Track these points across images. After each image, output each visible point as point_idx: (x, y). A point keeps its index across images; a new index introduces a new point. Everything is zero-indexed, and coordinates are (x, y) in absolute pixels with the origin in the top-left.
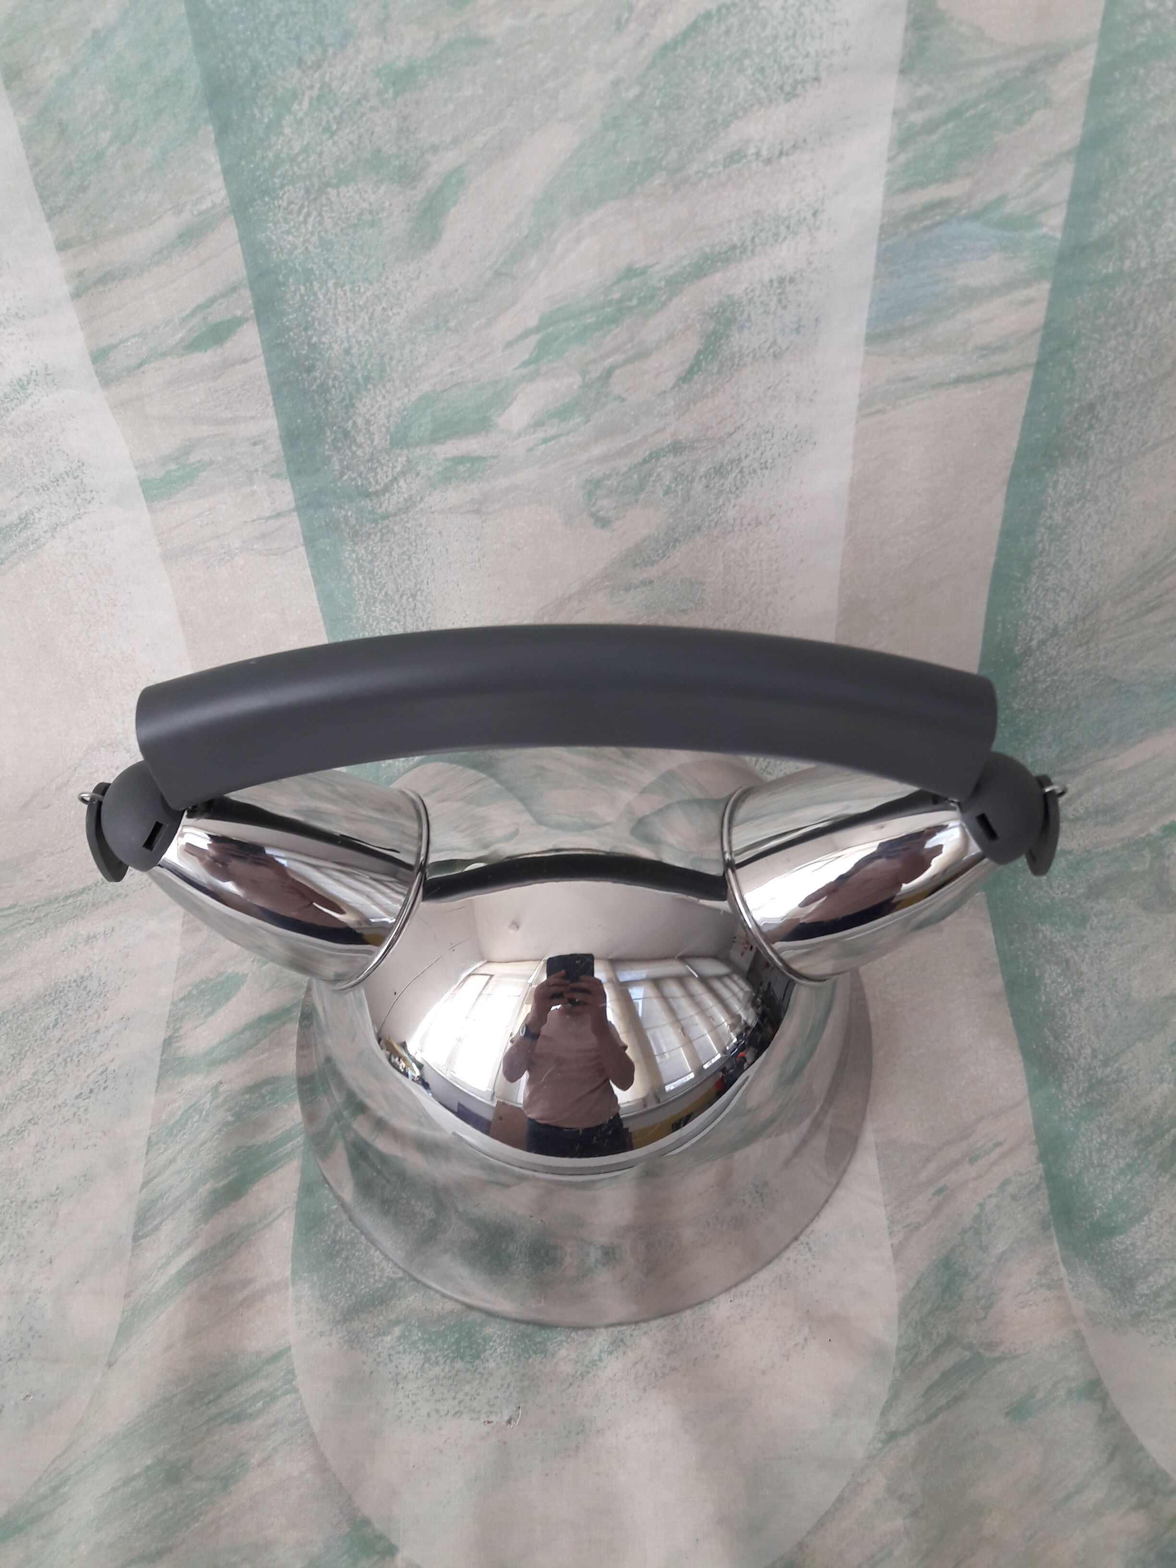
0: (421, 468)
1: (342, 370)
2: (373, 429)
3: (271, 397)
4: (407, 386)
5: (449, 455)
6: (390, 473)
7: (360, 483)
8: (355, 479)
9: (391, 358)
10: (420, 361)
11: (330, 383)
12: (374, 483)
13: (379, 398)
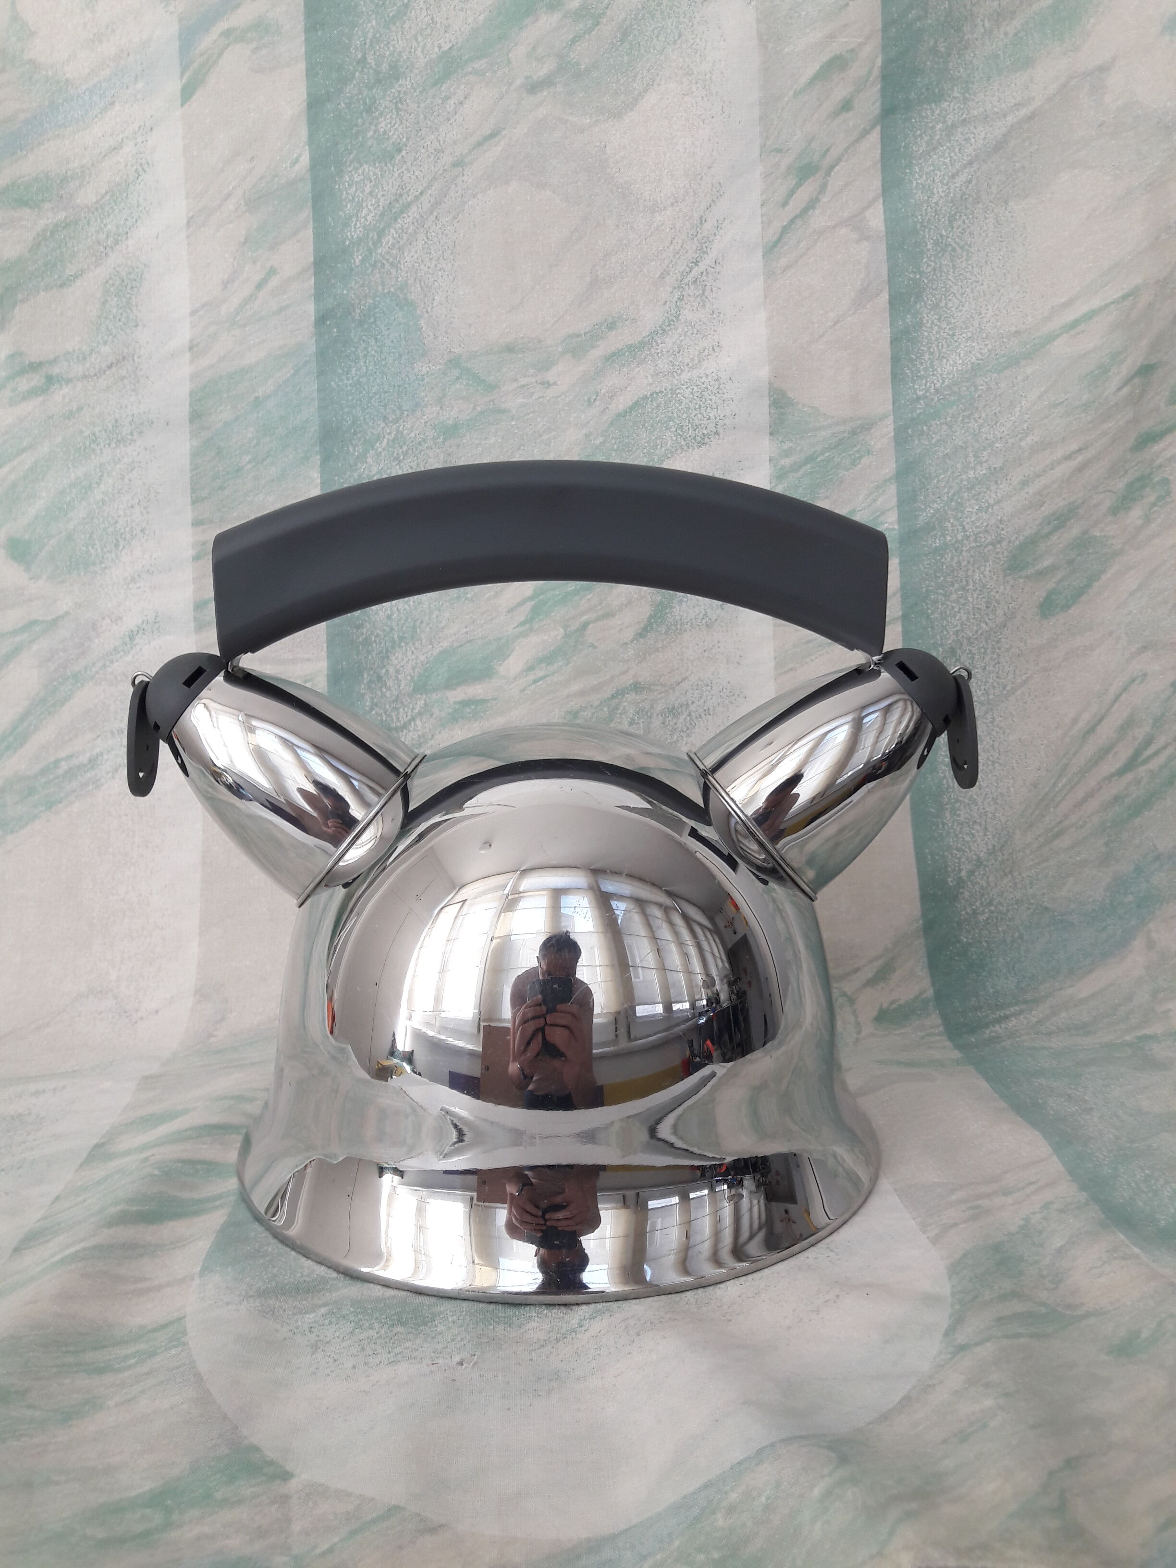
0: (436, 710)
1: (384, 630)
2: (400, 676)
3: (325, 645)
4: (431, 643)
5: (459, 699)
6: (409, 714)
7: (384, 719)
8: (381, 715)
9: (422, 622)
10: (444, 623)
11: (373, 639)
12: (395, 720)
13: (409, 653)
